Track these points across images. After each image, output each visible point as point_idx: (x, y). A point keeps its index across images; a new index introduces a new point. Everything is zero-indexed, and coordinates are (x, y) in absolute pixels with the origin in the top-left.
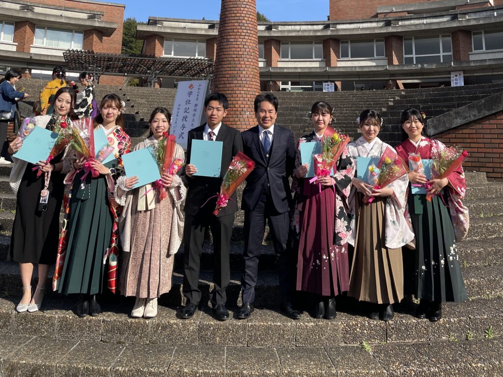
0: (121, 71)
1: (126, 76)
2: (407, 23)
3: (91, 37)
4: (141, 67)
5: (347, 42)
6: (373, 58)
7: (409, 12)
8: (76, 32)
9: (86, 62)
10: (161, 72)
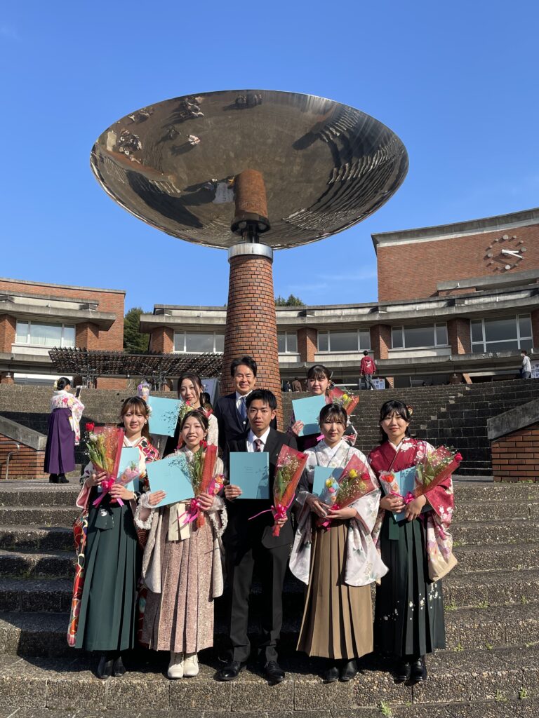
0: (121, 372)
1: (129, 378)
2: (475, 301)
3: (84, 332)
4: (145, 366)
5: (401, 329)
6: (433, 347)
7: (477, 288)
8: (66, 326)
9: (77, 362)
10: (169, 372)
